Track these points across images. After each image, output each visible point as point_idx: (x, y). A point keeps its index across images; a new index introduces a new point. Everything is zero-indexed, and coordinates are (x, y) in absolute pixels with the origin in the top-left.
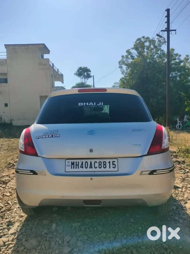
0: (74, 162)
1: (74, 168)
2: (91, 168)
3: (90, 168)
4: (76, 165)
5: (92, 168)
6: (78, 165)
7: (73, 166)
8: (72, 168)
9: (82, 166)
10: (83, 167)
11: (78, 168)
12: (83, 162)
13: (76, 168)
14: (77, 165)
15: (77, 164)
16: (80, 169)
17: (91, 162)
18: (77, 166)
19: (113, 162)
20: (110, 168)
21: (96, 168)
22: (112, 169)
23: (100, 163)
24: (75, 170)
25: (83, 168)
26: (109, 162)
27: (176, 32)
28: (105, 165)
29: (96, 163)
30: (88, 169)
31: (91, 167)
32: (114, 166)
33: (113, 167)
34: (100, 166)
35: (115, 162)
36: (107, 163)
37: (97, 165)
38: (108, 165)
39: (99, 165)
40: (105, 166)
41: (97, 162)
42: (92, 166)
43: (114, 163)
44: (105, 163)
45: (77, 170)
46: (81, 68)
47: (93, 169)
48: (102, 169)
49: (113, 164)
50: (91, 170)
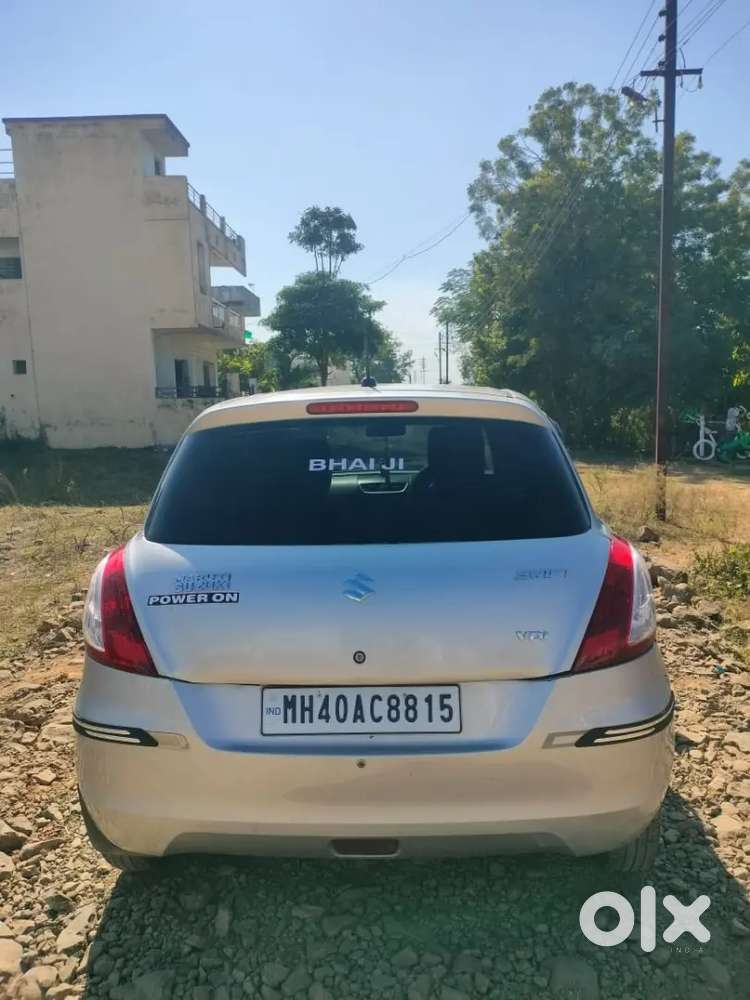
0: (294, 697)
1: (294, 720)
2: (359, 721)
3: (355, 721)
4: (304, 709)
5: (363, 721)
6: (310, 709)
7: (290, 712)
8: (286, 721)
9: (324, 713)
10: (327, 718)
11: (311, 721)
12: (327, 698)
13: (303, 721)
14: (307, 709)
15: (307, 704)
16: (319, 726)
17: (359, 698)
18: (307, 713)
19: (443, 697)
20: (430, 720)
21: (380, 718)
22: (438, 725)
23: (394, 702)
24: (299, 727)
25: (327, 721)
26: (429, 700)
27: (700, 79)
28: (413, 708)
29: (376, 701)
30: (349, 725)
31: (359, 716)
32: (446, 713)
33: (442, 717)
34: (394, 714)
35: (448, 696)
36: (418, 701)
37: (381, 708)
38: (422, 707)
39: (391, 708)
40: (411, 714)
41: (380, 699)
42: (362, 712)
43: (446, 701)
44: (411, 702)
45: (306, 727)
46: (314, 214)
47: (369, 725)
48: (403, 725)
49: (443, 707)
50: (359, 727)
